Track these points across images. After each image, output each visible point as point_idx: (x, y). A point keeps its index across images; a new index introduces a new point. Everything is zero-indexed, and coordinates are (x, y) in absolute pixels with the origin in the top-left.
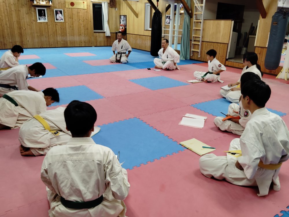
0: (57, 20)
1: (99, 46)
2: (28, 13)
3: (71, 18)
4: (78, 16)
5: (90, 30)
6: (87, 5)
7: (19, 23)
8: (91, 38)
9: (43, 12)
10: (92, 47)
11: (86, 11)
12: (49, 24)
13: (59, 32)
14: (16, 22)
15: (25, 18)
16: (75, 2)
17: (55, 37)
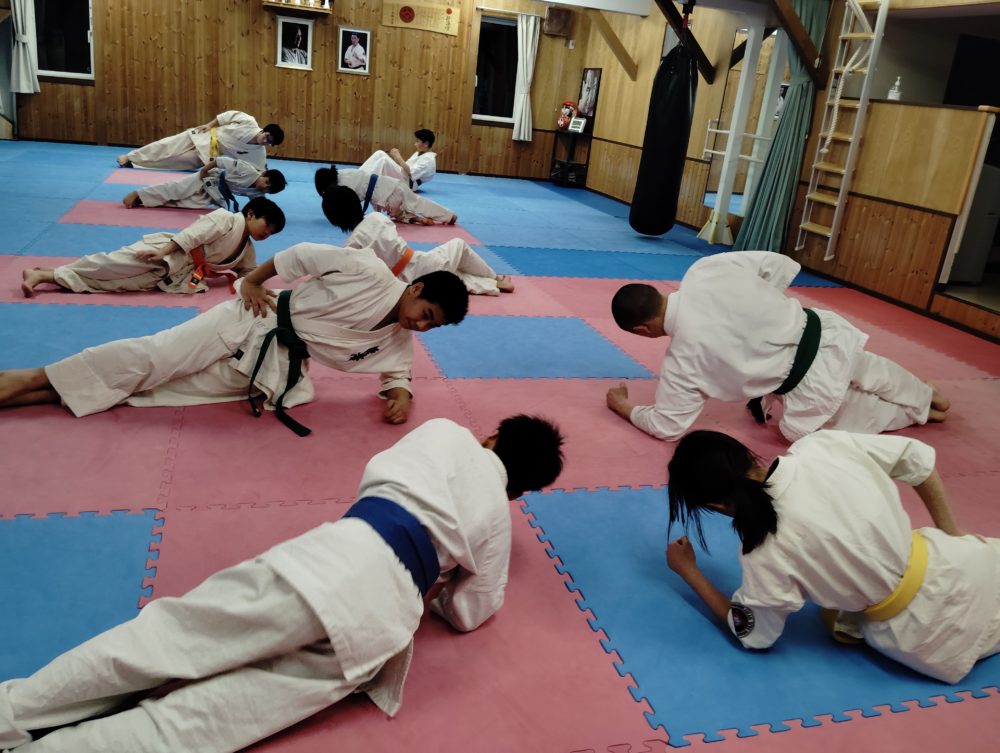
0: (345, 65)
1: (484, 172)
2: (248, 33)
3: (397, 62)
4: (421, 59)
5: (459, 111)
6: (461, 22)
7: (213, 62)
8: (457, 142)
9: (300, 33)
10: (457, 173)
11: (456, 43)
12: (314, 77)
13: (347, 108)
14: (203, 60)
15: (236, 47)
16: (418, 7)
17: (332, 125)
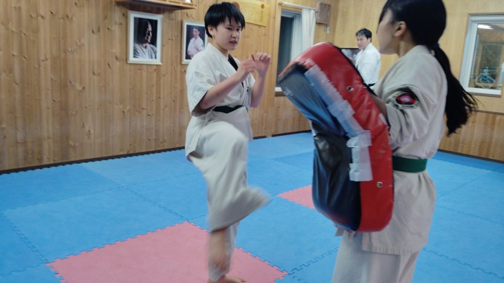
2: (99, 30)
7: (60, 64)
8: (266, 112)
9: (150, 28)
10: (265, 137)
11: (265, 31)
12: (163, 70)
14: (49, 62)
15: (86, 45)
